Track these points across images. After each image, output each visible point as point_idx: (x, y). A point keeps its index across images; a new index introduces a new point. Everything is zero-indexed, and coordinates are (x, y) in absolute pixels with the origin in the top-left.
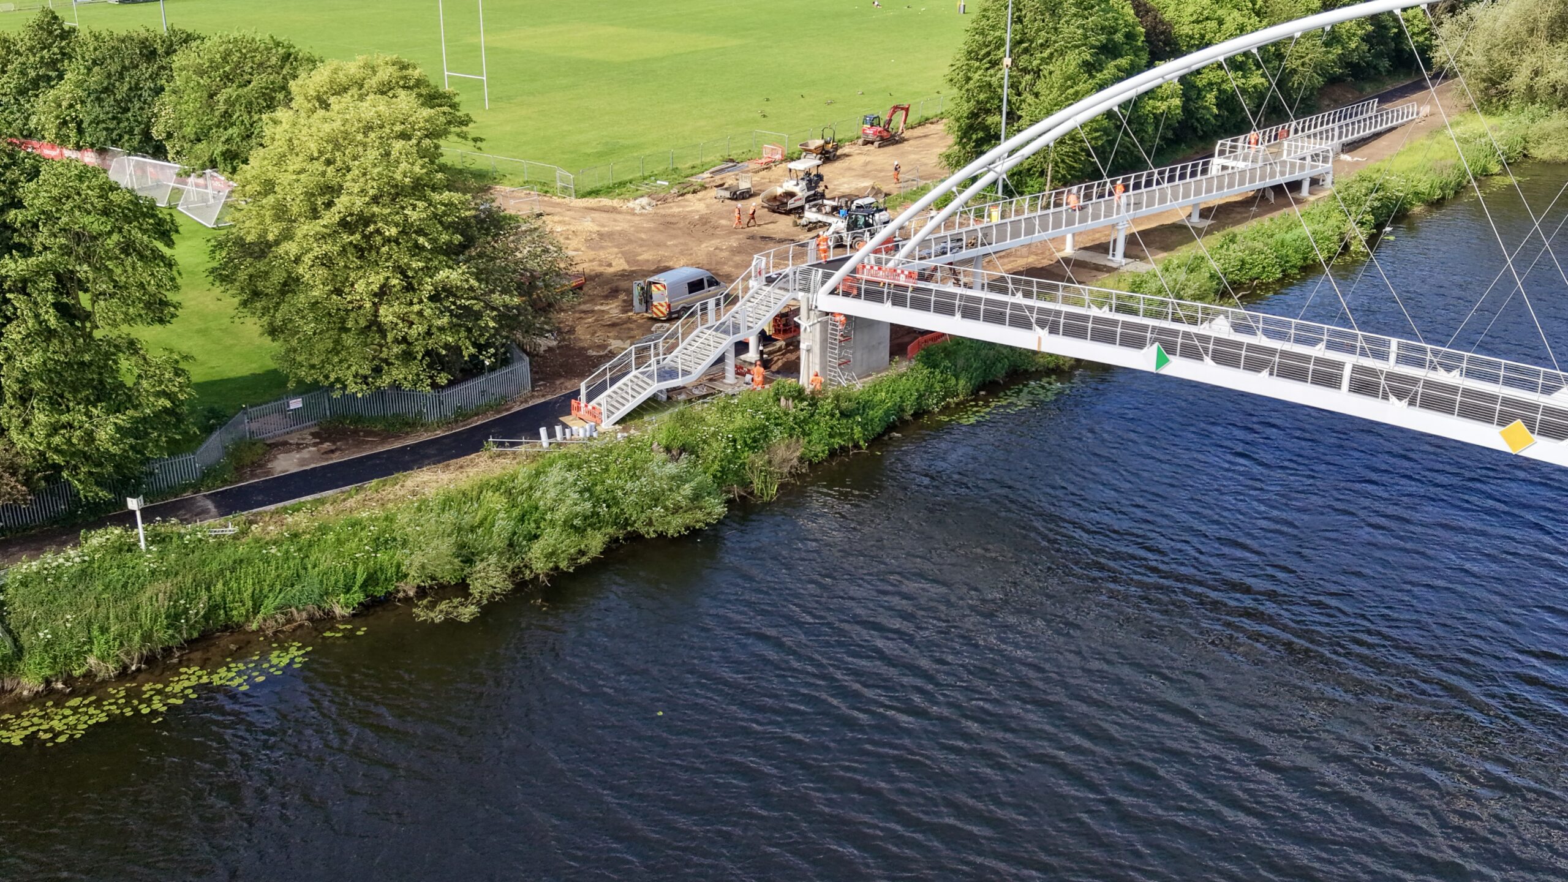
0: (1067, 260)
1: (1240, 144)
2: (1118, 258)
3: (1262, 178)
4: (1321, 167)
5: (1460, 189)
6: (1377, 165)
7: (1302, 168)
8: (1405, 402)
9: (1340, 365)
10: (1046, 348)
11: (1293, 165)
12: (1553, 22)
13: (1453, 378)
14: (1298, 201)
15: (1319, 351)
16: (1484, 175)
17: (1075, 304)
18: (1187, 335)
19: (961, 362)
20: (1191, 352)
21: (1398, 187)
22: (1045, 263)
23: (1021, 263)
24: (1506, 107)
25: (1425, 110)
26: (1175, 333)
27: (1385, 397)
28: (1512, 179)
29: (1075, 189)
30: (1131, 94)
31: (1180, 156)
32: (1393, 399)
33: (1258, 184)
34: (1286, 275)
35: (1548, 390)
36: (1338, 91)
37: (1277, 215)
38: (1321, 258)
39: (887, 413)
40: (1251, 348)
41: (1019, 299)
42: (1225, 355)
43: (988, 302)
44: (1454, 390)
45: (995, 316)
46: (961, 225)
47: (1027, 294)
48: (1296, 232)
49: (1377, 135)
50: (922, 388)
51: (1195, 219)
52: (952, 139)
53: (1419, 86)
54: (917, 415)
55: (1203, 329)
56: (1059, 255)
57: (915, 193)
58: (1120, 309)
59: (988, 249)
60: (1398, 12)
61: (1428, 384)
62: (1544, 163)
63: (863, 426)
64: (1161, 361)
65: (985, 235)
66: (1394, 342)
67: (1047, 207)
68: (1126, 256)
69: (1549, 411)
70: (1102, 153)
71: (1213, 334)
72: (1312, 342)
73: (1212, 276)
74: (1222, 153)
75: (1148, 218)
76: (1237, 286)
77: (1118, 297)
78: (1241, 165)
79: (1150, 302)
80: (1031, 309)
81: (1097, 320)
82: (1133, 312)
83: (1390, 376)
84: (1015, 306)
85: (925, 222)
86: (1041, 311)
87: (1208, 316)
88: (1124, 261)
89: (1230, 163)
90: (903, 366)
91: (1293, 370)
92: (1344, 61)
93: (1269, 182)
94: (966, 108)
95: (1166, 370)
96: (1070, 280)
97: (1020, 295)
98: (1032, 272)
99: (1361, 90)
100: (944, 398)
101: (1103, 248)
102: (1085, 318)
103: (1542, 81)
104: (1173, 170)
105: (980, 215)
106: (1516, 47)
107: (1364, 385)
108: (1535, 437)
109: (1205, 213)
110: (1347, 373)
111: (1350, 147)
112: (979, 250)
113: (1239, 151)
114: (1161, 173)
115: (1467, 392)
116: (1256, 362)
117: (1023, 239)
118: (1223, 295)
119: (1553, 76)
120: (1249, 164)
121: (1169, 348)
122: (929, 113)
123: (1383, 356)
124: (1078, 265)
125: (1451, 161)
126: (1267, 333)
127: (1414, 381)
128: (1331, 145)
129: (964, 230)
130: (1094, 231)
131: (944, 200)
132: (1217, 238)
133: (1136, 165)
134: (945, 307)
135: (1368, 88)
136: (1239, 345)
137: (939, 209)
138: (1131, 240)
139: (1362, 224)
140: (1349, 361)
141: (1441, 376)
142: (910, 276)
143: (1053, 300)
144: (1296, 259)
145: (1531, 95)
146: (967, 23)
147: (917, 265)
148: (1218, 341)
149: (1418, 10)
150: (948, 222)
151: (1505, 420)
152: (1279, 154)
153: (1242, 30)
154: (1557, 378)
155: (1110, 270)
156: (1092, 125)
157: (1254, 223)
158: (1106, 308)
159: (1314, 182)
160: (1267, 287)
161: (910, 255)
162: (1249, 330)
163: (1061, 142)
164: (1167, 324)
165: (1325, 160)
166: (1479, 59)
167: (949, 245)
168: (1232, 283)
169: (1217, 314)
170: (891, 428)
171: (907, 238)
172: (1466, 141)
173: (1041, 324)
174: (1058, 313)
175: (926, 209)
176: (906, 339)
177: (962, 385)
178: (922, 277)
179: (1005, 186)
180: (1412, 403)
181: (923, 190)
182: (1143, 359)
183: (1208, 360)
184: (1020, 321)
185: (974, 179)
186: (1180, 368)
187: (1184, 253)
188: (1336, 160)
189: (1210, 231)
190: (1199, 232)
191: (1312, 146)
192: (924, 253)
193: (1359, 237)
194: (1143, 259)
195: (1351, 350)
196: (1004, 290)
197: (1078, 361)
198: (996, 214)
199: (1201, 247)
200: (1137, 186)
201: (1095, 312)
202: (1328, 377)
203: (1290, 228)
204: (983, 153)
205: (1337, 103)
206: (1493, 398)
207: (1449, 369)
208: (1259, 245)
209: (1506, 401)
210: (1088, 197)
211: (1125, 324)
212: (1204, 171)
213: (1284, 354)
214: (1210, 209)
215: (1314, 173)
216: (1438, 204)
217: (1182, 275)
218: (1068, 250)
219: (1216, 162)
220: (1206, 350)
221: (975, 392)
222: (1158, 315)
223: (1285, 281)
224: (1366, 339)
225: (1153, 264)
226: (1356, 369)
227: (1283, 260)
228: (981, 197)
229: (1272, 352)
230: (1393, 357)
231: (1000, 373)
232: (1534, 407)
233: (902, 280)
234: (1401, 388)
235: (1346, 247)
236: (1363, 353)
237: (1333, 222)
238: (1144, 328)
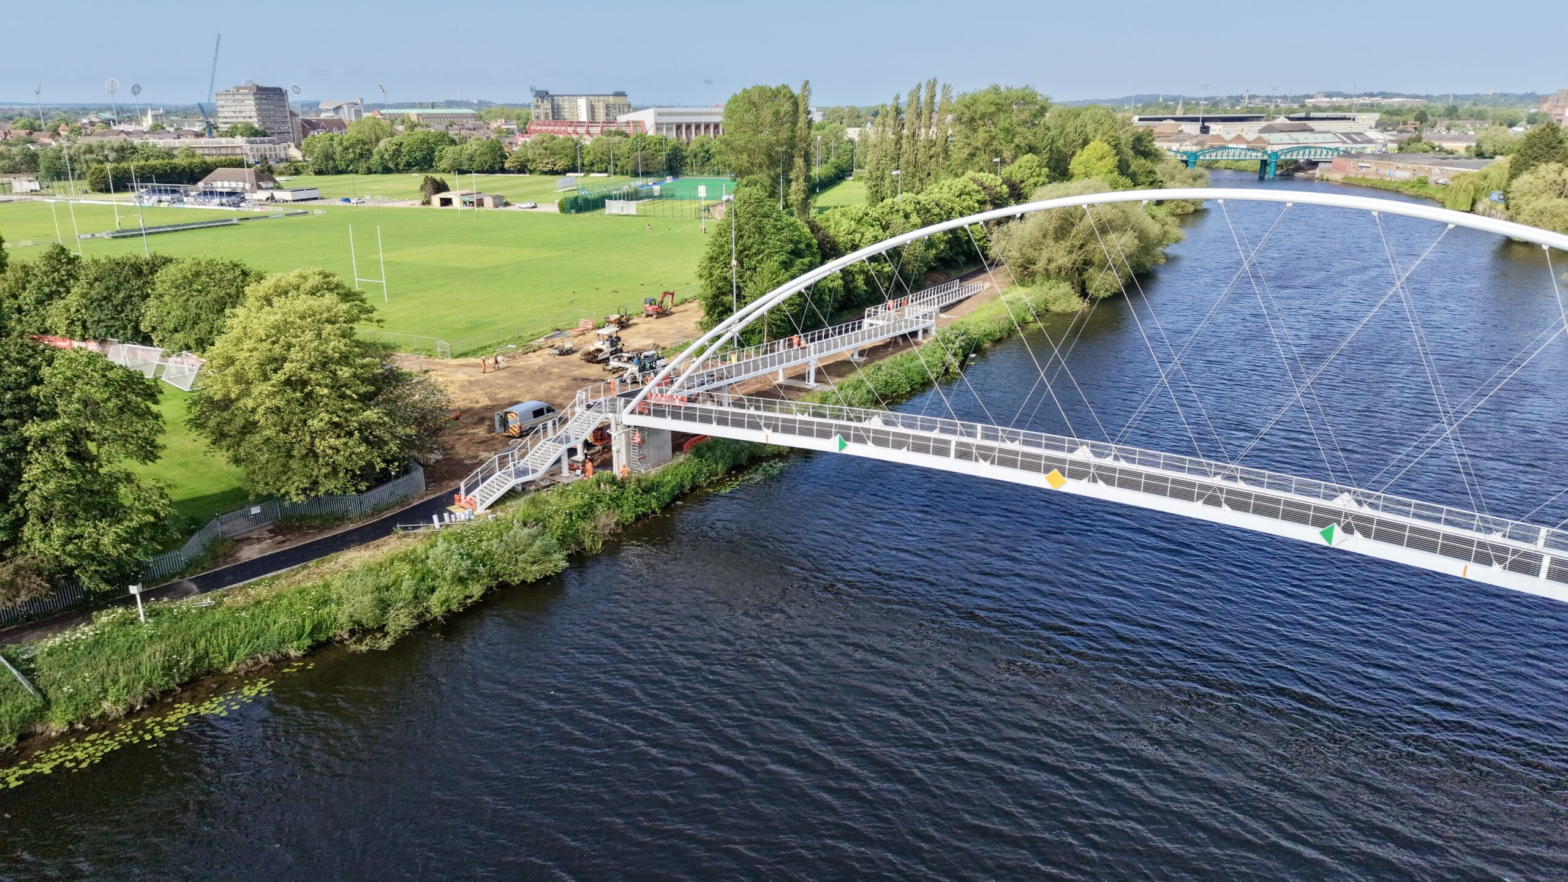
0: (780, 386)
1: (879, 310)
2: (811, 383)
3: (894, 331)
4: (929, 323)
5: (1011, 332)
6: (962, 319)
7: (917, 323)
8: (988, 462)
9: (948, 442)
10: (771, 442)
11: (912, 322)
12: (1056, 230)
13: (1015, 446)
14: (916, 344)
15: (935, 434)
16: (1024, 323)
17: (787, 413)
18: (856, 429)
19: (718, 453)
20: (860, 440)
21: (975, 332)
22: (767, 388)
23: (752, 388)
24: (1033, 282)
25: (987, 285)
26: (849, 428)
27: (977, 460)
28: (1040, 325)
29: (782, 341)
30: (812, 281)
31: (844, 319)
32: (981, 461)
33: (892, 334)
34: (913, 389)
35: (1071, 450)
36: (936, 276)
37: (904, 352)
38: (933, 377)
39: (673, 489)
40: (895, 434)
41: (752, 411)
42: (880, 440)
43: (733, 414)
44: (1016, 453)
45: (738, 423)
46: (713, 366)
47: (757, 408)
48: (916, 362)
49: (960, 302)
50: (695, 471)
51: (856, 357)
52: (702, 313)
53: (982, 271)
54: (692, 489)
55: (865, 424)
56: (775, 383)
57: (681, 347)
58: (815, 415)
59: (731, 381)
60: (966, 227)
61: (1001, 451)
62: (1057, 314)
63: (658, 499)
64: (842, 446)
65: (728, 372)
66: (979, 426)
67: (766, 352)
68: (816, 381)
69: (1072, 463)
70: (796, 317)
71: (872, 427)
72: (931, 429)
73: (869, 392)
74: (869, 316)
75: (828, 357)
76: (884, 397)
77: (813, 407)
78: (881, 323)
79: (833, 409)
80: (760, 417)
81: (801, 422)
82: (823, 416)
83: (979, 447)
84: (750, 416)
85: (689, 365)
86: (767, 418)
87: (869, 416)
88: (815, 385)
89: (874, 322)
90: (681, 458)
91: (920, 447)
92: (938, 259)
93: (898, 333)
94: (710, 292)
95: (845, 451)
96: (783, 398)
97: (752, 408)
98: (759, 393)
99: (949, 275)
100: (709, 477)
101: (802, 377)
102: (794, 421)
103: (1053, 266)
104: (841, 328)
105: (724, 359)
106: (1037, 246)
107: (964, 454)
108: (1066, 479)
109: (861, 353)
110: (953, 446)
111: (945, 309)
112: (725, 382)
113: (879, 314)
114: (834, 329)
115: (1025, 455)
116: (899, 443)
117: (752, 374)
118: (876, 403)
119: (1060, 262)
120: (886, 323)
121: (847, 437)
122: (687, 297)
123: (972, 435)
124: (788, 388)
125: (1004, 315)
126: (903, 425)
127: (992, 449)
128: (935, 308)
129: (714, 369)
130: (795, 367)
131: (701, 350)
132: (870, 369)
133: (818, 325)
134: (706, 419)
135: (953, 273)
136: (888, 433)
137: (698, 356)
138: (818, 372)
139: (955, 355)
140: (954, 439)
141: (1008, 445)
142: (682, 400)
143: (773, 411)
144: (918, 379)
145: (1048, 275)
146: (709, 239)
147: (686, 393)
148: (876, 431)
149: (978, 226)
150: (704, 365)
151: (1047, 470)
152: (903, 315)
153: (876, 240)
154: (1075, 443)
155: (807, 391)
156: (787, 301)
157: (891, 358)
158: (806, 414)
159: (925, 331)
160: (901, 396)
161: (682, 387)
162: (893, 424)
163: (772, 311)
164: (844, 423)
165: (931, 318)
166: (1015, 254)
167: (706, 379)
168: (881, 395)
169: (873, 414)
170: (676, 498)
171: (678, 375)
172: (1012, 303)
173: (767, 426)
174: (777, 419)
175: (690, 357)
176: (682, 440)
177: (720, 468)
178: (690, 400)
179: (739, 341)
180: (992, 463)
181: (687, 345)
182: (830, 445)
183: (870, 443)
184: (754, 425)
185: (719, 337)
186: (854, 449)
187: (852, 378)
188: (937, 318)
189: (865, 364)
190: (859, 364)
191: (922, 310)
192: (690, 384)
193: (955, 363)
194: (827, 383)
195: (955, 432)
196: (742, 406)
197: (792, 448)
198: (734, 358)
199: (861, 374)
200: (820, 338)
201: (799, 417)
202: (941, 450)
203: (912, 361)
204: (723, 320)
205: (935, 283)
206: (1039, 457)
207: (1013, 440)
208: (895, 372)
209: (1047, 458)
210: (791, 346)
211: (819, 424)
212: (860, 327)
213: (915, 437)
214: (864, 351)
215: (925, 326)
216: (999, 341)
217: (850, 392)
218: (781, 380)
219: (866, 321)
220: (868, 437)
221: (728, 473)
222: (837, 417)
223: (912, 393)
224: (962, 425)
225: (832, 385)
226: (959, 444)
227: (910, 381)
228: (724, 348)
229: (908, 436)
230: (979, 435)
231: (744, 458)
232: (1064, 461)
233: (677, 403)
234: (986, 455)
235: (947, 370)
236: (961, 434)
237: (938, 355)
238: (831, 425)
